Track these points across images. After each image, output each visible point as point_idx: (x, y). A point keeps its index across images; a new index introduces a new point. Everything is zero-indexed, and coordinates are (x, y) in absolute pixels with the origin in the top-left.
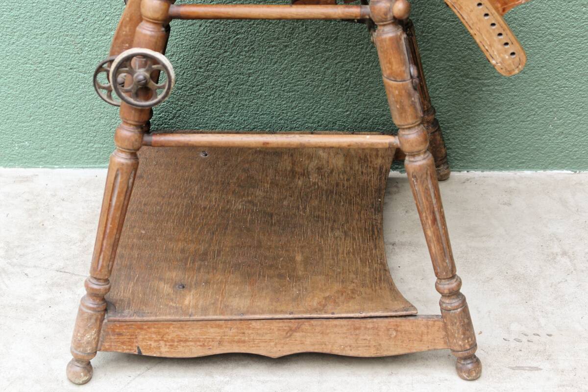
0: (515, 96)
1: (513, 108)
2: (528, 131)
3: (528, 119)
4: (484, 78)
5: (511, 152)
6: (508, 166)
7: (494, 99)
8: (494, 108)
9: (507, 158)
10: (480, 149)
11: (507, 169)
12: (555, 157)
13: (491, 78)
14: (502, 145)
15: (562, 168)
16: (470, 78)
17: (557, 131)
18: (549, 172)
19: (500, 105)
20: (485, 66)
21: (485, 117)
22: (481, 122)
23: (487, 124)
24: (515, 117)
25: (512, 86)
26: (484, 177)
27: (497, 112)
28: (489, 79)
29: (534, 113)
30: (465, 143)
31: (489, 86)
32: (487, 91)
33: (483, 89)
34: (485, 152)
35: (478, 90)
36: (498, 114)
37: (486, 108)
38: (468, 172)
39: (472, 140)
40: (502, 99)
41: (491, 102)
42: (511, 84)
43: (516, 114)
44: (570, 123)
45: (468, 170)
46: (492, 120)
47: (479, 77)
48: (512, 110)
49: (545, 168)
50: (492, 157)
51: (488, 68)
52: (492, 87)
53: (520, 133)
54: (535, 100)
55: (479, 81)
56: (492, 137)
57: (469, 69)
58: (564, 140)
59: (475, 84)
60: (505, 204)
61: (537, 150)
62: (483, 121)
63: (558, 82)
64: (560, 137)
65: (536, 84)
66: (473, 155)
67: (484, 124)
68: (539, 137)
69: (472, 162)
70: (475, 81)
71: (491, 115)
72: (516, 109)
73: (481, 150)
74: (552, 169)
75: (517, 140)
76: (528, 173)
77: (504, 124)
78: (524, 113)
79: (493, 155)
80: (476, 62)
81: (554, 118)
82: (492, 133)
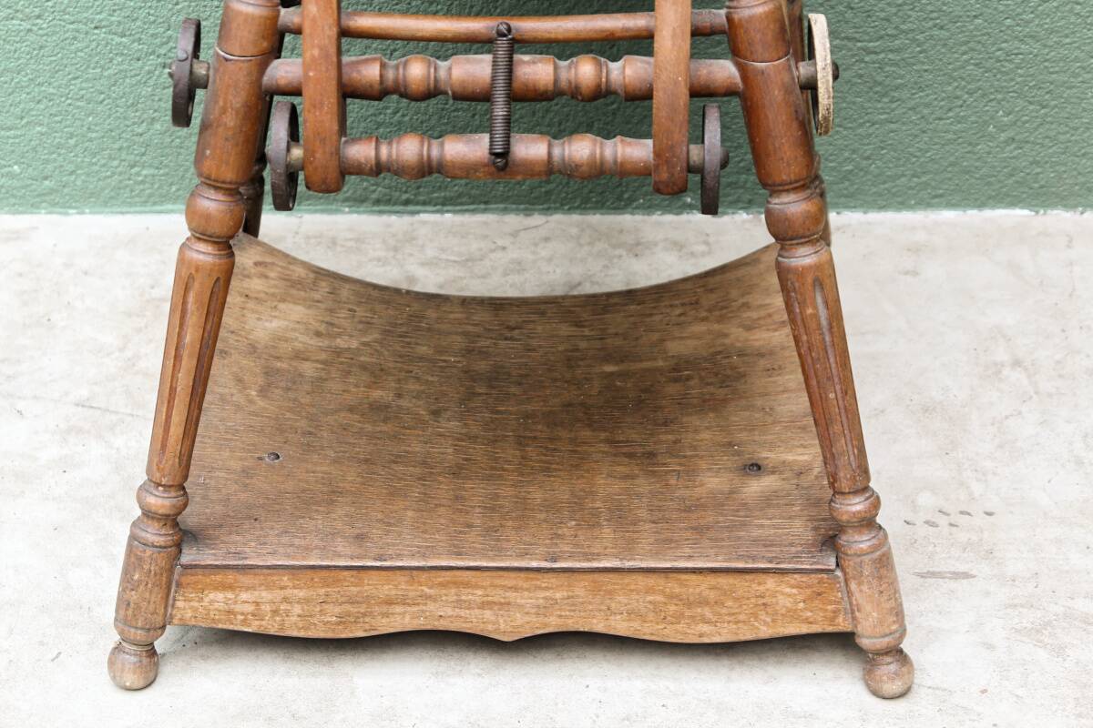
0: (926, 71)
1: (921, 94)
2: (950, 136)
3: (950, 114)
4: (867, 38)
5: (918, 177)
6: (913, 202)
7: (887, 77)
8: (886, 94)
9: (911, 188)
10: (861, 170)
11: (911, 208)
12: (1001, 185)
13: (881, 37)
14: (901, 162)
15: (1012, 205)
16: (843, 39)
17: (1003, 136)
18: (988, 213)
19: (897, 88)
20: (869, 16)
21: (870, 110)
22: (861, 121)
23: (873, 124)
24: (926, 111)
25: (921, 52)
26: (869, 223)
27: (891, 102)
28: (877, 41)
29: (960, 102)
30: (831, 161)
31: (876, 53)
32: (874, 63)
33: (867, 59)
34: (870, 177)
35: (857, 61)
36: (894, 106)
37: (871, 94)
38: (838, 213)
39: (846, 154)
40: (902, 77)
41: (880, 84)
42: (918, 49)
43: (927, 105)
44: (1027, 122)
45: (838, 210)
46: (882, 117)
47: (857, 36)
48: (920, 97)
49: (981, 205)
50: (882, 186)
51: (874, 18)
52: (882, 56)
53: (936, 140)
54: (963, 79)
55: (859, 44)
56: (883, 148)
57: (839, 21)
58: (1016, 153)
59: (850, 50)
60: (907, 273)
61: (968, 172)
62: (866, 118)
63: (1004, 45)
64: (1008, 148)
65: (964, 48)
66: (847, 183)
67: (868, 124)
68: (969, 148)
69: (846, 196)
70: (850, 44)
71: (882, 108)
72: (927, 95)
73: (862, 174)
74: (993, 207)
75: (928, 154)
76: (949, 215)
77: (904, 124)
78: (942, 103)
79: (885, 182)
80: (852, 9)
81: (997, 112)
82: (882, 141)
